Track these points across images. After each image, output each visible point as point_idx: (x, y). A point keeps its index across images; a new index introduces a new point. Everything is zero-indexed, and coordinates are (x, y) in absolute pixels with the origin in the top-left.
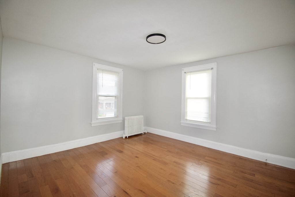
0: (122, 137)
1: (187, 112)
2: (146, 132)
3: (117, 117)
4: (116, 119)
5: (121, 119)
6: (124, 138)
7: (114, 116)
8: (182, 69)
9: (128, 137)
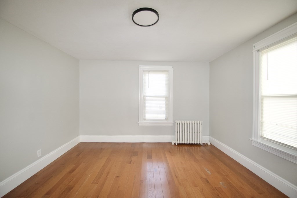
0: (171, 143)
1: (262, 123)
2: (209, 144)
3: (167, 119)
4: (166, 121)
5: (172, 122)
6: (173, 144)
7: (164, 118)
8: (254, 45)
9: (177, 144)
